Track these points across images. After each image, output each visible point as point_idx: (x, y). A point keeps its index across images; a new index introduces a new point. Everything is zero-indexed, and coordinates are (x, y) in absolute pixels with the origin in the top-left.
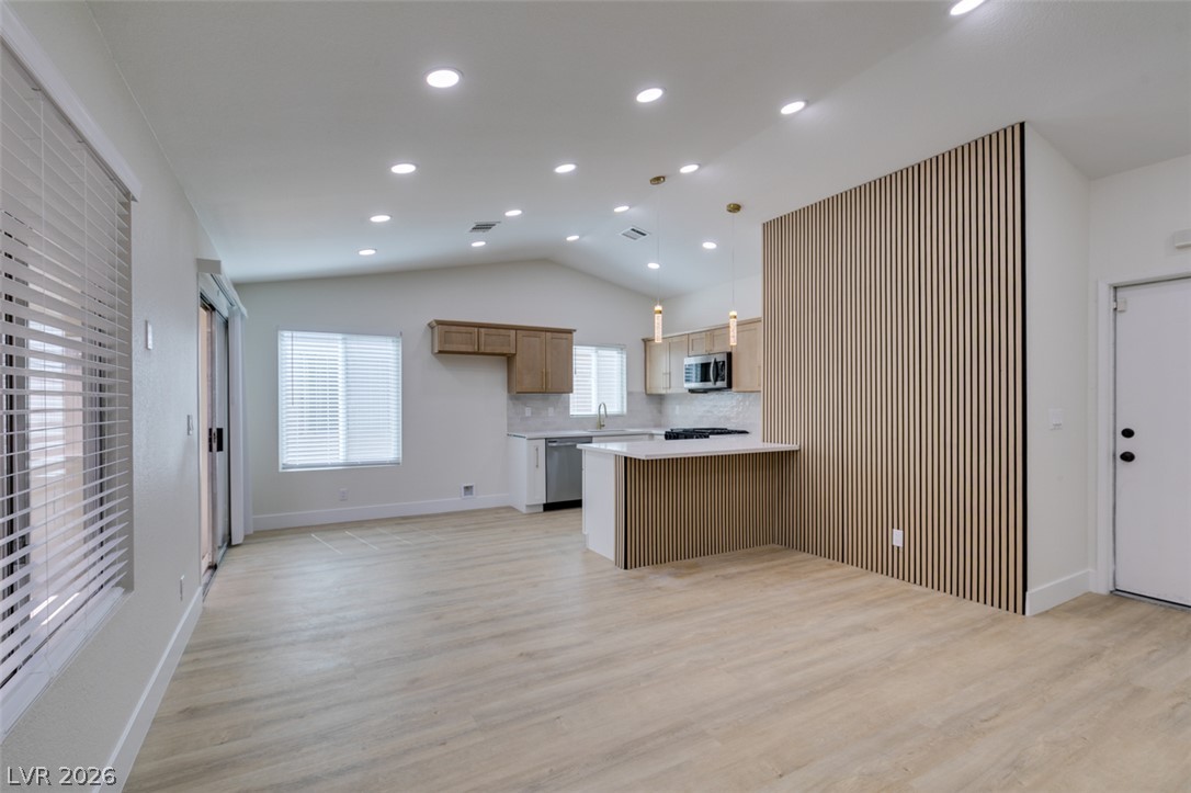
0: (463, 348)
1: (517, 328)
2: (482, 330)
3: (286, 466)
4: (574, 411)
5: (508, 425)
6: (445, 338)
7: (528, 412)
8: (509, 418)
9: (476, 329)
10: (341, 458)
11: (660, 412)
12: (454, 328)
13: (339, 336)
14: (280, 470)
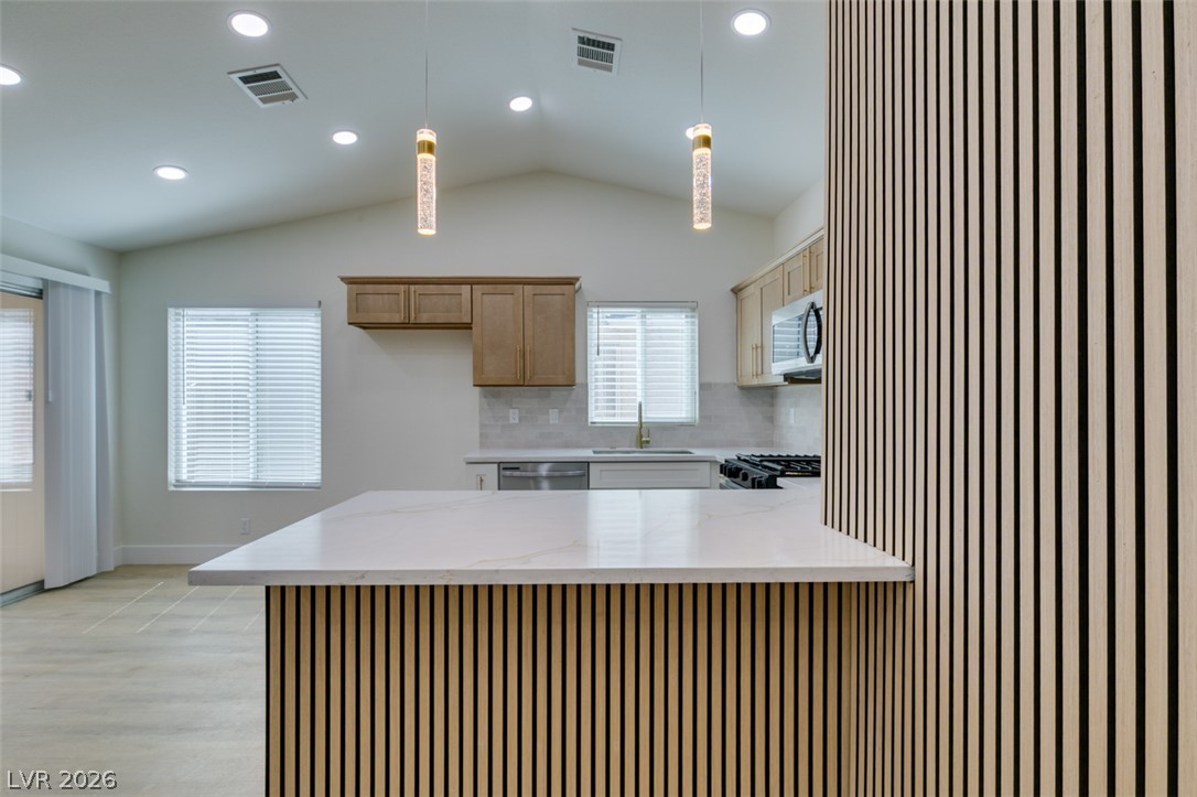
0: (385, 318)
1: (472, 282)
2: (412, 287)
3: (179, 483)
4: (598, 414)
5: (481, 435)
6: (355, 304)
7: (513, 416)
8: (482, 426)
9: (402, 287)
10: (247, 476)
11: (771, 419)
12: (369, 288)
13: (246, 312)
14: (172, 488)
